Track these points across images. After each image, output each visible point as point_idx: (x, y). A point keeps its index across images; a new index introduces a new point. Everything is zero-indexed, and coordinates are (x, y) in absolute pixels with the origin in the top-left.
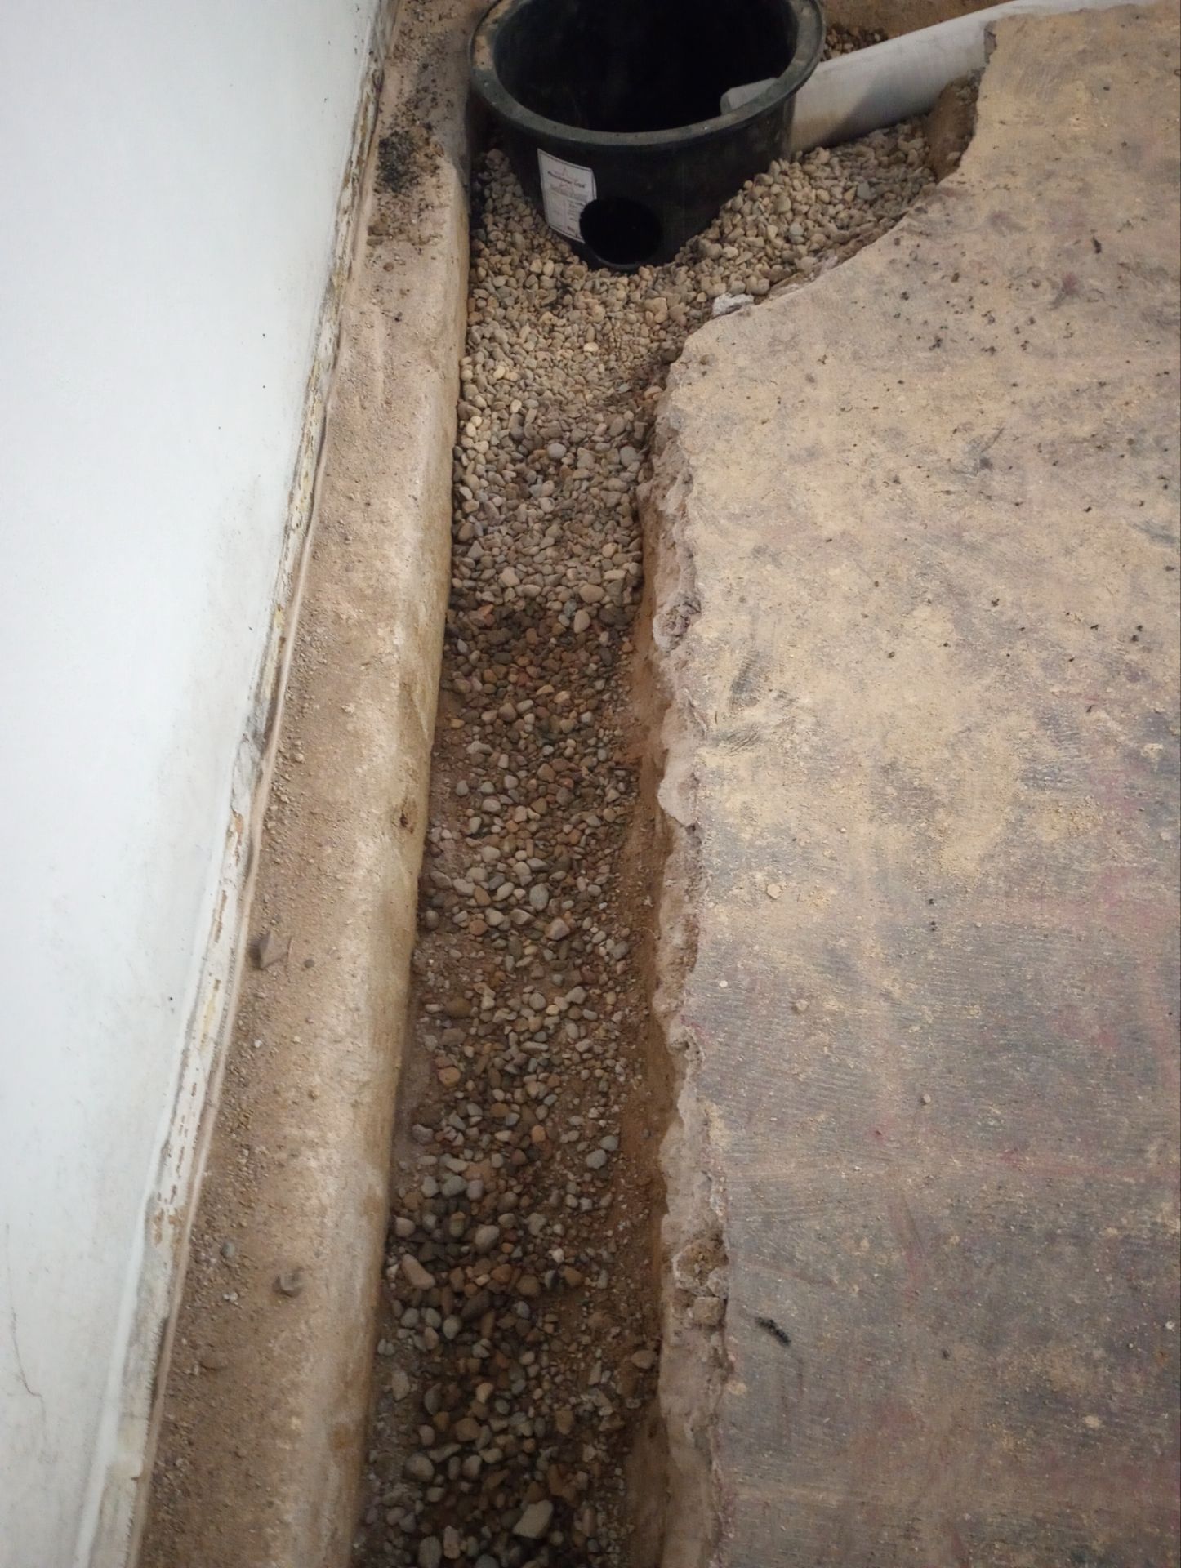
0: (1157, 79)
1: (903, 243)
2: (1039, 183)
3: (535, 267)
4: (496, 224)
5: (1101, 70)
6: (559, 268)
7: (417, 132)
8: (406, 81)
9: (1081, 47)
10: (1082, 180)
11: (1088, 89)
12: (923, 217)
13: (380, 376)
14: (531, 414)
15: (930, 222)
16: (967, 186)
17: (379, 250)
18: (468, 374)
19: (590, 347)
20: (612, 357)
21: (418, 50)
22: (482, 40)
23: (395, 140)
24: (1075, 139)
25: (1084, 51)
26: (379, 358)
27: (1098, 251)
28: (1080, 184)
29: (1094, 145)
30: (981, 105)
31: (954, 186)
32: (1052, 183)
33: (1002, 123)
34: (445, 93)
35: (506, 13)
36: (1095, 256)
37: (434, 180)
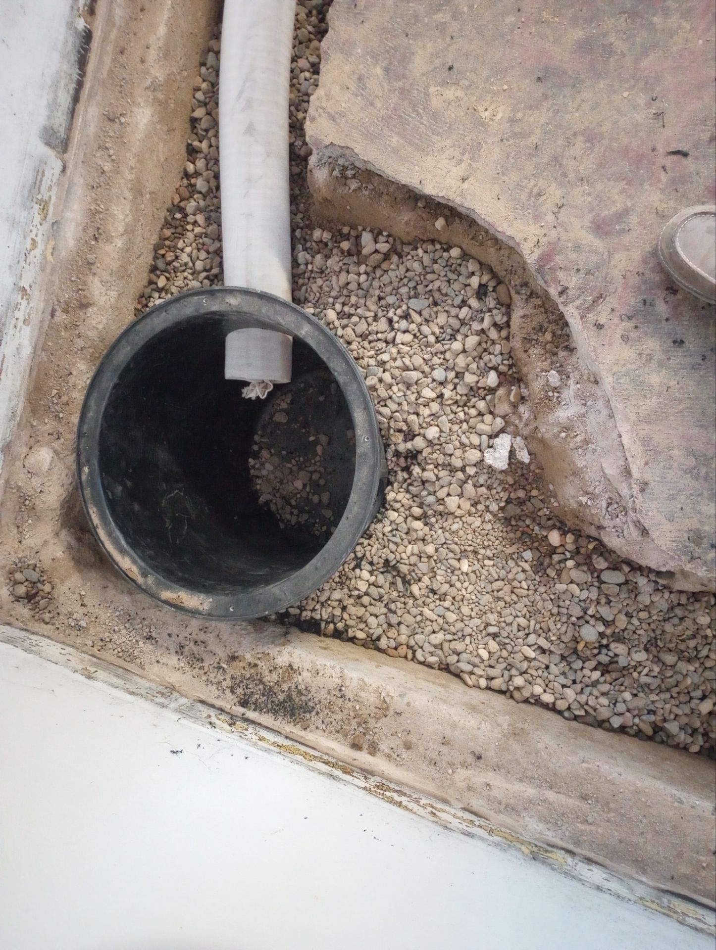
0: (454, 17)
1: (602, 321)
2: (565, 175)
3: (363, 587)
4: (314, 610)
5: (419, 65)
6: (366, 566)
7: (235, 670)
8: (164, 660)
9: (379, 71)
10: (575, 134)
11: (444, 84)
12: (571, 292)
13: (550, 795)
14: (542, 642)
15: (582, 290)
16: (543, 240)
17: (384, 747)
18: (483, 682)
19: (465, 566)
20: (482, 551)
21: (124, 637)
22: (166, 595)
23: (239, 691)
24: (513, 121)
25: (387, 70)
26: (531, 792)
27: (685, 155)
28: (580, 138)
29: (530, 107)
30: (429, 190)
31: (537, 253)
32: (570, 164)
33: (464, 180)
34: (189, 630)
35: (134, 562)
36: (690, 158)
37: (305, 674)
